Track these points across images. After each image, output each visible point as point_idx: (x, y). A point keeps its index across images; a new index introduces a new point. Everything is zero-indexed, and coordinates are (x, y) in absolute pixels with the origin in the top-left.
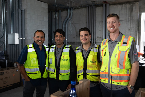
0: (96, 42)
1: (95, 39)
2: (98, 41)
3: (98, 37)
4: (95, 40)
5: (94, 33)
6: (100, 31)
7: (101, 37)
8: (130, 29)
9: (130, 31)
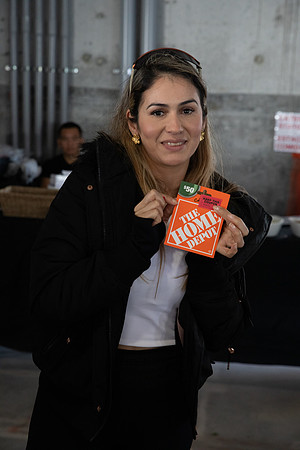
0: (71, 90)
1: (71, 67)
2: (89, 83)
3: (87, 58)
4: (70, 74)
5: (65, 31)
6: (101, 16)
7: (104, 60)
8: (282, 13)
9: (281, 29)
